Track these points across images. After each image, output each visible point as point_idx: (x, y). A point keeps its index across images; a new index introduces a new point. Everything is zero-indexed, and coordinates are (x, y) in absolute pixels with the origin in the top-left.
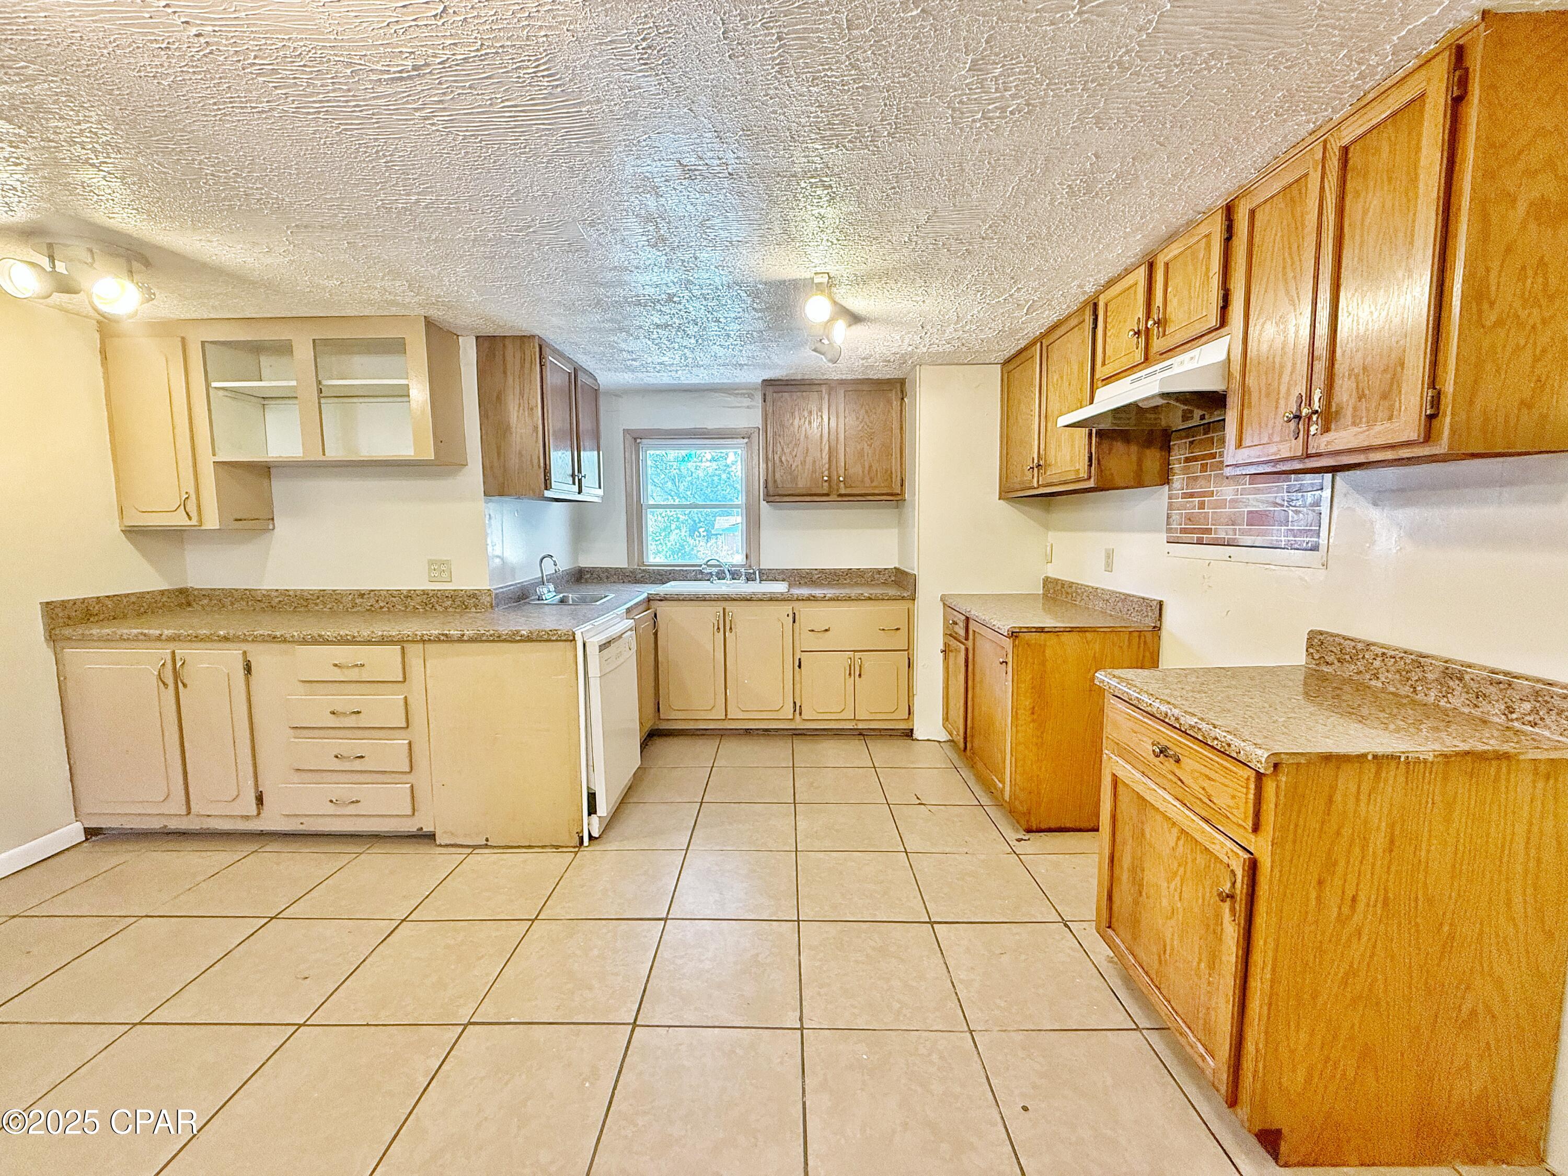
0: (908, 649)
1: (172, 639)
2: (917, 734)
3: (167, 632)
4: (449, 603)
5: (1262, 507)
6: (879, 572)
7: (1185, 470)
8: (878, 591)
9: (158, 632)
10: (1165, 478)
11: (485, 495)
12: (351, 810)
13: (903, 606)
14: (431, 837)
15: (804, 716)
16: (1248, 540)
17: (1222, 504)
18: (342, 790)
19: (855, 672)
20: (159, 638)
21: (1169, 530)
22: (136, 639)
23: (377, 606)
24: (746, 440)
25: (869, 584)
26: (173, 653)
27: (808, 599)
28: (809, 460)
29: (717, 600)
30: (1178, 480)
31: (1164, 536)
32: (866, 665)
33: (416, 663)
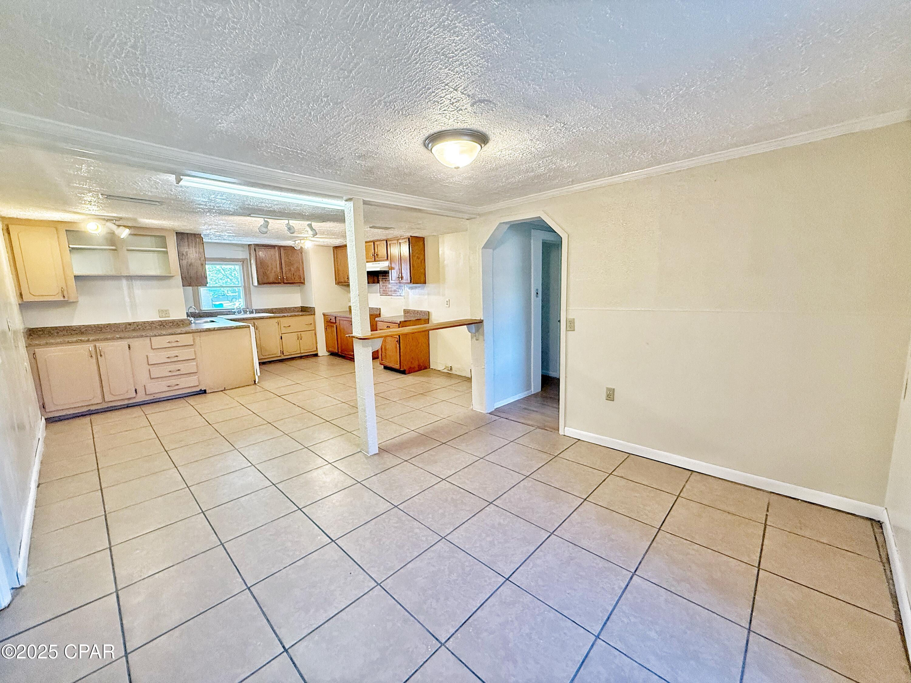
0: (315, 330)
1: (94, 340)
2: (319, 355)
3: (91, 338)
4: (171, 324)
5: (395, 289)
6: (296, 308)
7: (382, 281)
8: (296, 314)
9: (87, 339)
10: (378, 282)
11: (183, 286)
12: (177, 387)
13: (312, 316)
14: (205, 392)
15: (285, 355)
16: (394, 295)
17: (389, 288)
18: (173, 382)
19: (299, 338)
20: (88, 341)
21: (380, 293)
22: (77, 342)
23: (137, 328)
24: (242, 263)
25: (294, 311)
26: (95, 346)
27: (282, 317)
28: (273, 271)
29: (251, 319)
30: (381, 282)
31: (379, 294)
32: (302, 335)
33: (198, 340)
